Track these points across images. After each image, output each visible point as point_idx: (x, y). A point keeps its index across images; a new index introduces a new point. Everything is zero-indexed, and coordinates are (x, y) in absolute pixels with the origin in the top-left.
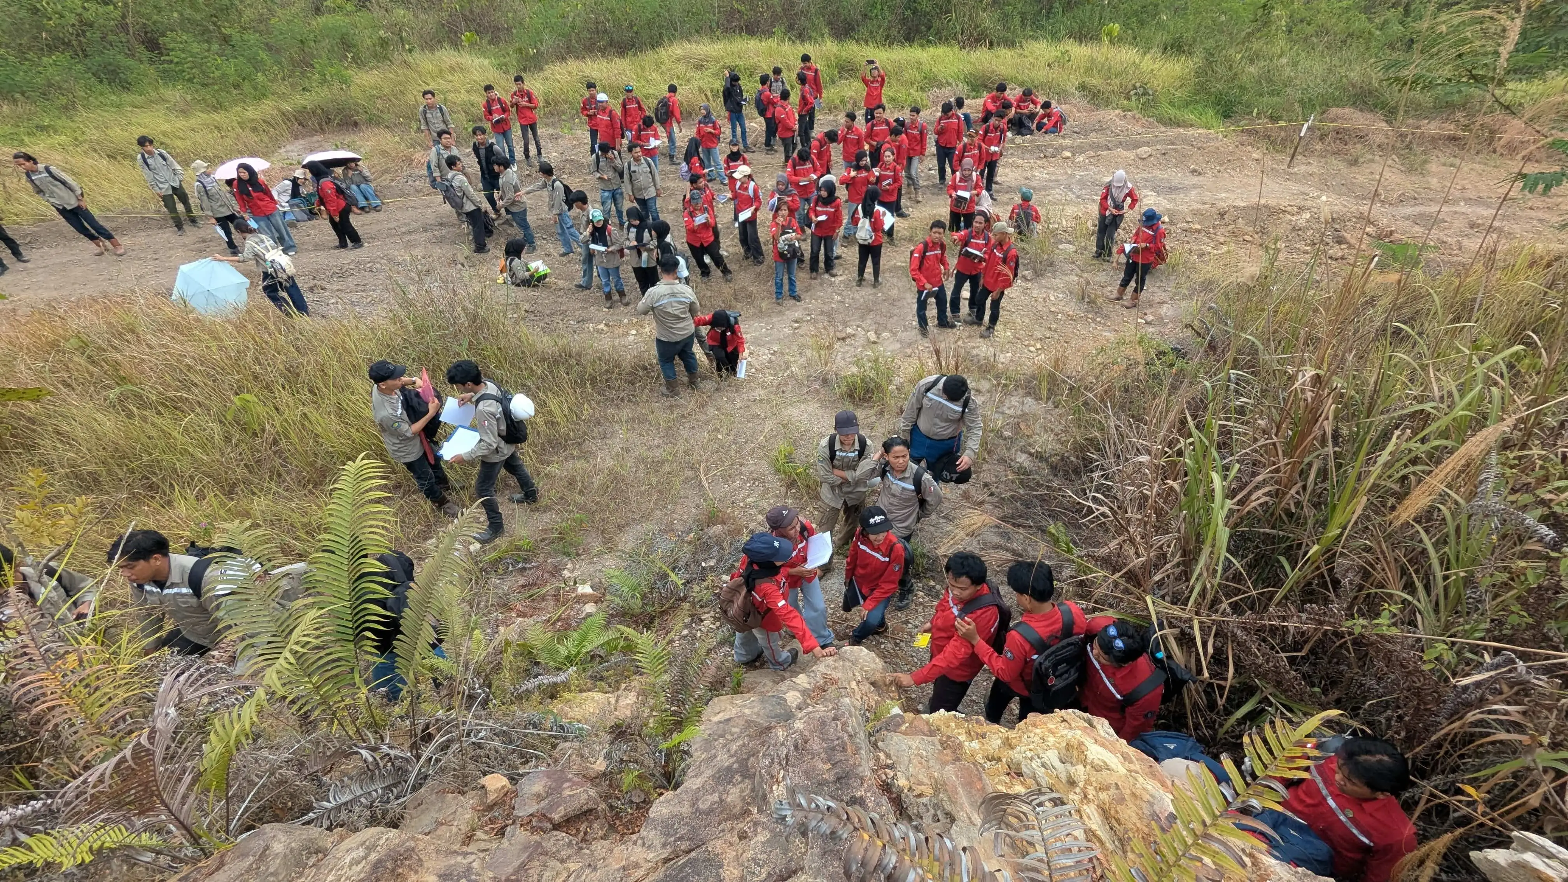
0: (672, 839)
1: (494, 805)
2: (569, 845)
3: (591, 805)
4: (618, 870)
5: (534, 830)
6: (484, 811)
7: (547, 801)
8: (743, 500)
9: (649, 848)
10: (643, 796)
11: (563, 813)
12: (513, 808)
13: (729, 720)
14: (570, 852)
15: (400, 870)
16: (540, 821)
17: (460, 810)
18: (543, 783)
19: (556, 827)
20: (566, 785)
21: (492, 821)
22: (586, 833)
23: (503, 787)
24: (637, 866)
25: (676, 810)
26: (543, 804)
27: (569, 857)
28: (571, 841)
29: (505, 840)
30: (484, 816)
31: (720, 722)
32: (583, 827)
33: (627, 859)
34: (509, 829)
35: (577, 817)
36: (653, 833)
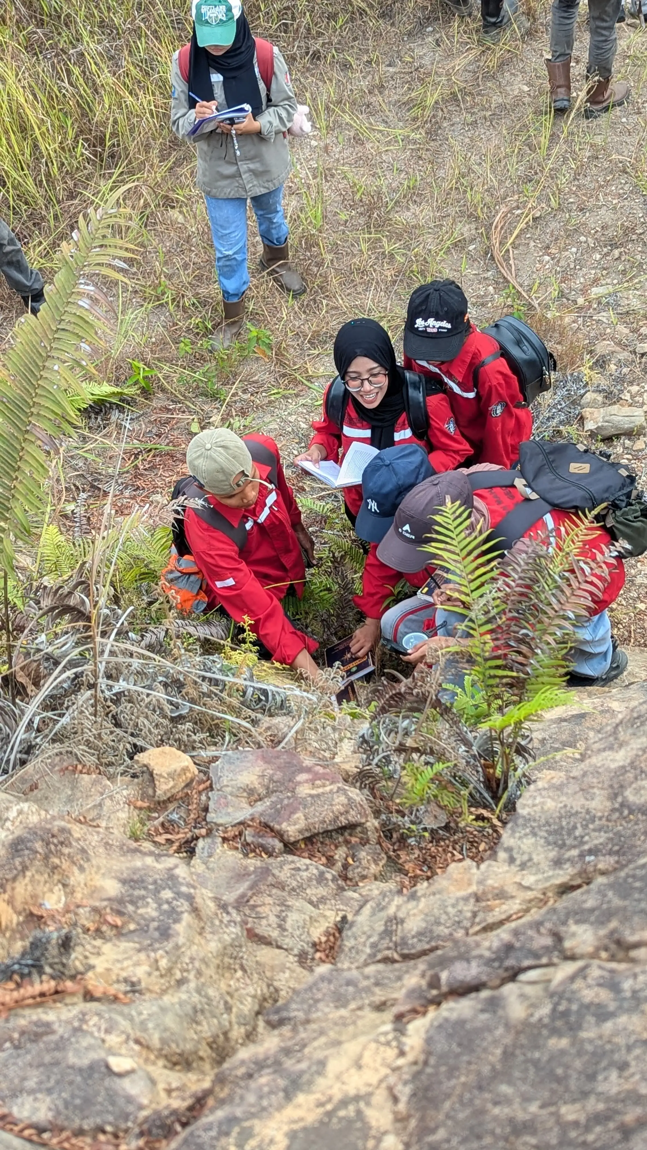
0: (575, 852)
1: (169, 800)
2: (321, 879)
3: (353, 816)
4: (466, 899)
5: (248, 849)
6: (149, 809)
7: (268, 802)
8: (584, 291)
9: (523, 866)
10: (443, 818)
11: (302, 824)
12: (206, 810)
13: (582, 716)
14: (322, 891)
15: (56, 861)
16: (258, 835)
17: (108, 802)
18: (257, 770)
19: (290, 848)
20: (302, 777)
21: (167, 827)
22: (346, 866)
23: (185, 770)
24: (502, 895)
25: (578, 803)
26: (260, 807)
27: (323, 900)
28: (322, 874)
29: (196, 861)
30: (149, 818)
31: (562, 720)
32: (340, 853)
33: (480, 882)
34: (201, 843)
35: (327, 833)
36: (530, 841)
